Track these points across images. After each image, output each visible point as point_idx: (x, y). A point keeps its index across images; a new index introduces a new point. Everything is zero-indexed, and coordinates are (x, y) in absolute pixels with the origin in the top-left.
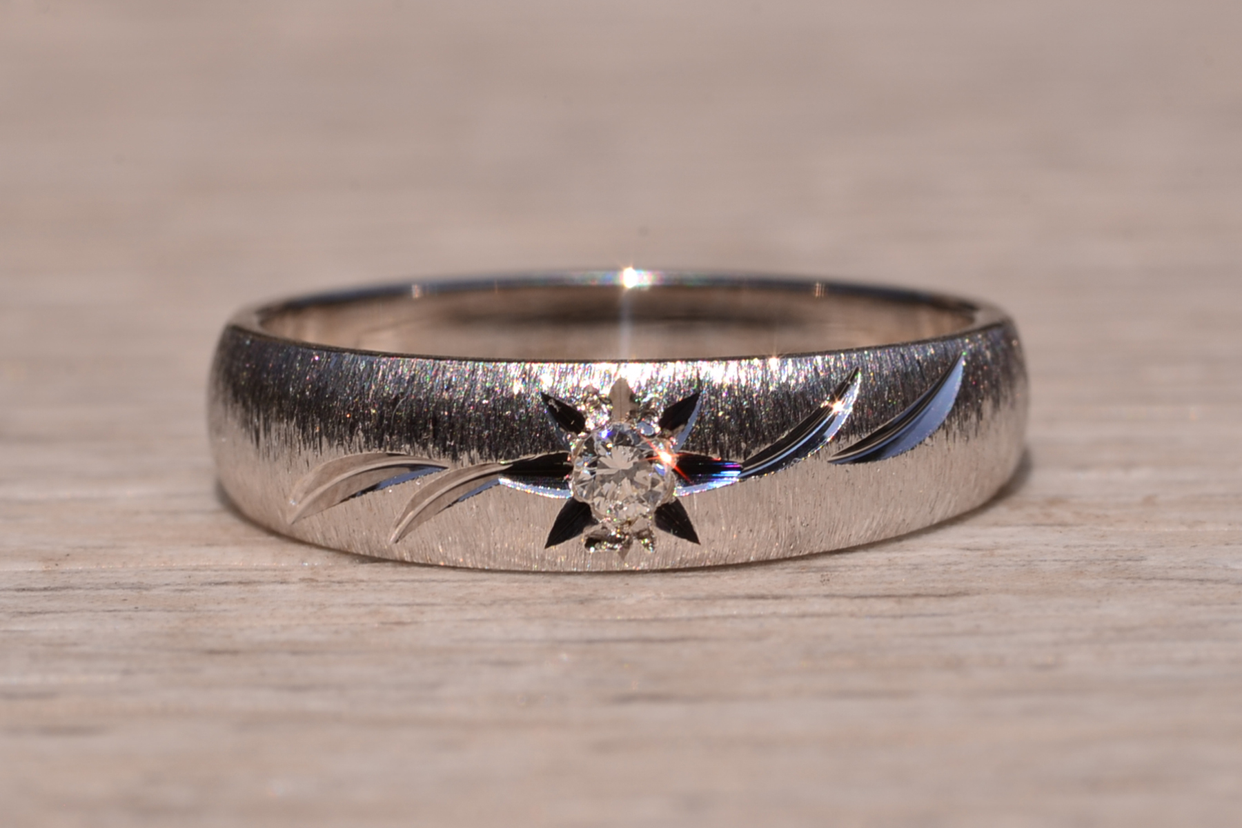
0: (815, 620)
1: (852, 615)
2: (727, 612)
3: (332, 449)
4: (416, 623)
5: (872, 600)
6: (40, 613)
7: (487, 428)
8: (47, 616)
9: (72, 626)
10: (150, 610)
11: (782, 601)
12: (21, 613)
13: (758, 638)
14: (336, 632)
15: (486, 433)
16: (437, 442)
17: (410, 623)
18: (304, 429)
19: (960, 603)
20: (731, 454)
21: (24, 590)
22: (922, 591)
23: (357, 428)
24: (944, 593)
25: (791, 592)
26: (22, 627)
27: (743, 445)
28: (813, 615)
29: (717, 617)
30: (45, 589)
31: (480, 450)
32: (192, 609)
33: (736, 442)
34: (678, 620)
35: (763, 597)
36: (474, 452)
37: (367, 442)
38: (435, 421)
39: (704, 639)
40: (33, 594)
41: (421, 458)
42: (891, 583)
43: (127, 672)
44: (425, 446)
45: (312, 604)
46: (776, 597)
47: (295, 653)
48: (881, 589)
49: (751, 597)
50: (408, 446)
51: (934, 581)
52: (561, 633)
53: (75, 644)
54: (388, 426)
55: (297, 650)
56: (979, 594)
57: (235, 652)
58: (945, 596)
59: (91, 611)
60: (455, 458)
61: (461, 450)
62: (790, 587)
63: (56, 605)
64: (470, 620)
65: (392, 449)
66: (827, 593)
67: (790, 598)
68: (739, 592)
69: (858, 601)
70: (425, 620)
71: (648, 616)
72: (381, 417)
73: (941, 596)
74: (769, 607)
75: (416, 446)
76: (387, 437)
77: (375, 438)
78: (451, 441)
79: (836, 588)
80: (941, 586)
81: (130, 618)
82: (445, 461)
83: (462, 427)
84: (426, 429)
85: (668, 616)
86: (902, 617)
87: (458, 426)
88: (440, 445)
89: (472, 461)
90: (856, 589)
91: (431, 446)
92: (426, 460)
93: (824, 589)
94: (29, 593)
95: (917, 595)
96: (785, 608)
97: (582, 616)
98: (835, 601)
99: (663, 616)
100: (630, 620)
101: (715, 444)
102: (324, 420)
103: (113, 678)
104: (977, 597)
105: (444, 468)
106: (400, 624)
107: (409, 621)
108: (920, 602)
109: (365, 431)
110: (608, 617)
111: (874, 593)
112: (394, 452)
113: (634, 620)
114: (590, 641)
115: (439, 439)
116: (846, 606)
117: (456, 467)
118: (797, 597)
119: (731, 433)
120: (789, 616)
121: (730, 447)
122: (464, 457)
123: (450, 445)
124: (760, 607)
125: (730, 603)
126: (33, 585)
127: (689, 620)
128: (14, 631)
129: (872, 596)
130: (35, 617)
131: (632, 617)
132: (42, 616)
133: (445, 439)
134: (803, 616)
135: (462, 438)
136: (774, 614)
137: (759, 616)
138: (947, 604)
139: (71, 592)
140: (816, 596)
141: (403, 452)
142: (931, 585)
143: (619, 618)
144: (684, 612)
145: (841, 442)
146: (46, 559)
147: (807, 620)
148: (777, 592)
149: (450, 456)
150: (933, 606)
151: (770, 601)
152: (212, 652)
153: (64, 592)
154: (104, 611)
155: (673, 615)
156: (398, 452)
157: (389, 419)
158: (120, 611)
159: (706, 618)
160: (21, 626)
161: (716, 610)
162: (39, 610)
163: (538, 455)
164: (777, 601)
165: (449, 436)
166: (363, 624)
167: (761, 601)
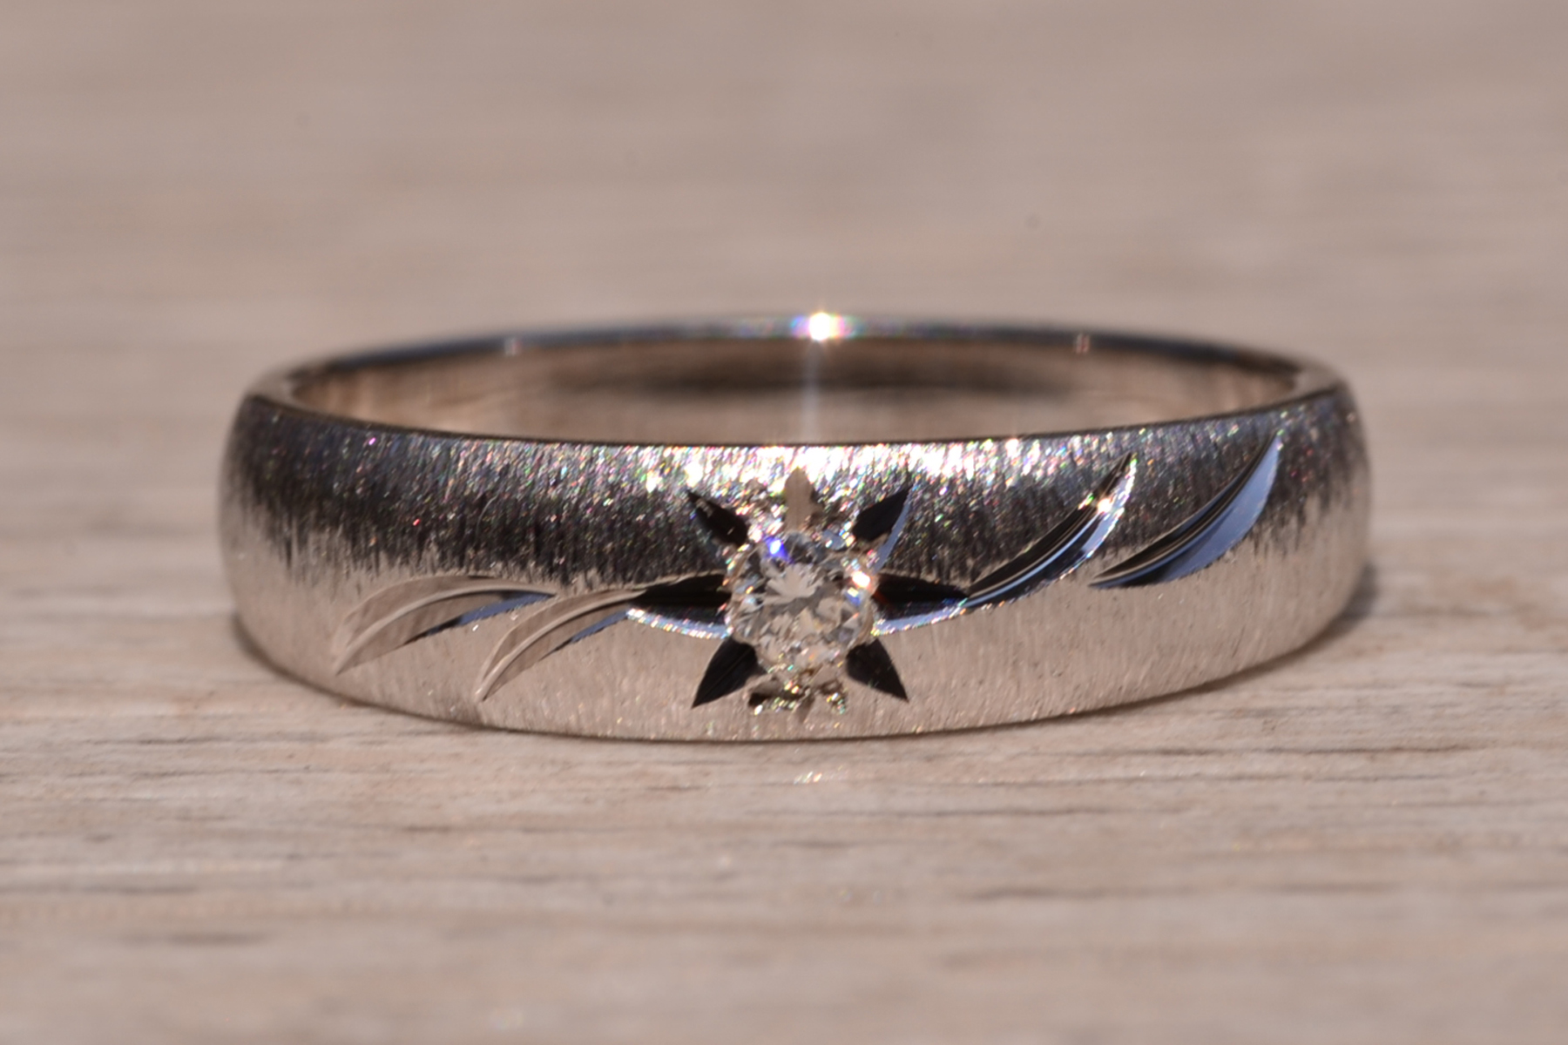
0: (1254, 784)
1: (1307, 777)
2: (1132, 773)
3: (393, 570)
4: (697, 788)
5: (1335, 757)
6: (174, 774)
7: (610, 538)
8: (183, 779)
9: (219, 793)
10: (326, 771)
11: (1210, 758)
12: (146, 775)
13: (1176, 810)
14: (587, 801)
15: (609, 545)
16: (541, 558)
17: (688, 789)
18: (355, 541)
19: (1459, 761)
20: (952, 575)
21: (149, 742)
22: (1404, 744)
23: (428, 540)
24: (1433, 745)
25: (1220, 744)
26: (146, 794)
27: (970, 563)
28: (1252, 777)
29: (1117, 780)
30: (180, 741)
31: (601, 570)
32: (385, 768)
33: (960, 559)
34: (1062, 784)
35: (1181, 752)
36: (592, 573)
37: (443, 558)
38: (539, 529)
39: (1102, 811)
40: (163, 747)
41: (518, 582)
42: (1360, 733)
43: (292, 857)
44: (523, 564)
45: (553, 762)
46: (1201, 753)
47: (528, 830)
48: (1346, 740)
49: (1166, 752)
50: (500, 565)
51: (1420, 729)
52: (900, 802)
53: (221, 818)
54: (472, 537)
55: (531, 826)
56: (1483, 747)
57: (445, 830)
58: (1437, 750)
59: (243, 771)
60: (566, 581)
61: (574, 570)
62: (1221, 737)
63: (195, 763)
64: (773, 785)
65: (477, 568)
66: (1272, 746)
67: (1220, 753)
68: (1150, 745)
69: (1313, 757)
70: (710, 784)
71: (1022, 779)
72: (462, 524)
73: (1430, 750)
74: (1191, 766)
75: (512, 565)
76: (470, 552)
77: (454, 555)
78: (560, 557)
79: (1284, 740)
80: (1430, 737)
81: (298, 782)
82: (551, 586)
83: (576, 539)
84: (524, 541)
85: (1050, 778)
86: (1376, 779)
87: (570, 536)
88: (546, 563)
89: (590, 585)
90: (1312, 740)
91: (532, 565)
92: (523, 584)
93: (1268, 741)
94: (157, 747)
95: (1398, 749)
96: (1214, 767)
97: (930, 779)
98: (1283, 757)
99: (1042, 778)
100: (996, 785)
101: (930, 561)
102: (382, 528)
103: (276, 865)
104: (1481, 753)
105: (550, 596)
106: (675, 789)
107: (687, 784)
108: (1401, 759)
109: (441, 544)
110: (966, 779)
111: (1339, 746)
112: (480, 573)
113: (1002, 784)
114: (941, 814)
115: (543, 554)
116: (1300, 765)
117: (567, 594)
118: (1230, 751)
119: (953, 545)
120: (1219, 779)
121: (951, 566)
122: (579, 580)
123: (558, 564)
124: (1178, 767)
125: (1138, 760)
126: (164, 736)
127: (1079, 783)
128: (135, 801)
129: (1332, 751)
130: (166, 780)
131: (1000, 779)
132: (175, 779)
133: (552, 556)
134: (1239, 778)
135: (575, 552)
136: (1197, 776)
137: (1177, 779)
138: (1438, 762)
139: (216, 745)
140: (1256, 750)
141: (492, 573)
142: (1417, 735)
143: (981, 781)
144: (1072, 773)
145: (1108, 557)
146: (181, 699)
147: (1244, 784)
148: (1201, 745)
149: (560, 577)
150: (1419, 764)
151: (1192, 758)
152: (413, 829)
153: (205, 746)
154: (262, 771)
155: (1059, 777)
156: (486, 574)
157: (473, 527)
158: (285, 771)
159: (1102, 781)
160: (145, 792)
161: (1117, 771)
162: (172, 770)
163: (683, 578)
164: (1202, 758)
165: (557, 551)
166: (624, 790)
167: (1181, 758)
